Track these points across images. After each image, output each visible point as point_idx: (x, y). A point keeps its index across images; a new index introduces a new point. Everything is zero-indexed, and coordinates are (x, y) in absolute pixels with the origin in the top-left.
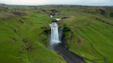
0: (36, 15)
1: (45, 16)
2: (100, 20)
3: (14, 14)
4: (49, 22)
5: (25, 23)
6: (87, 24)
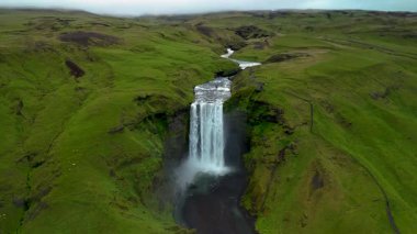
0: (158, 47)
1: (196, 52)
4: (198, 74)
5: (88, 75)
6: (383, 90)
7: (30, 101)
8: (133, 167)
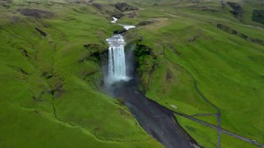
1: (99, 20)
2: (227, 28)
3: (26, 15)
4: (105, 32)
5: (49, 35)
6: (192, 38)
7: (29, 50)
8: (92, 76)
